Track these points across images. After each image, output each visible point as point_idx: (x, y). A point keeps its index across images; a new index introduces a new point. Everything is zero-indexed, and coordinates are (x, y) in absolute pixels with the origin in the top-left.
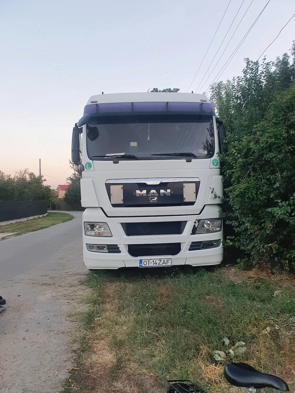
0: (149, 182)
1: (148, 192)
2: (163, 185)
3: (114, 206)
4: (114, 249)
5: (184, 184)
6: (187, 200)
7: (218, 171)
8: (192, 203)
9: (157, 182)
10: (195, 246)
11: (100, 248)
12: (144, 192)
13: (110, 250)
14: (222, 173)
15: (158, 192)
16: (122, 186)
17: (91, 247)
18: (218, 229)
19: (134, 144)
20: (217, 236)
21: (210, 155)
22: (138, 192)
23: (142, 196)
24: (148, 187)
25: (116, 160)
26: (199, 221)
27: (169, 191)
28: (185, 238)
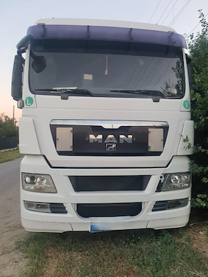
0: (106, 126)
1: (105, 138)
2: (124, 130)
3: (60, 153)
4: (58, 208)
5: (150, 130)
6: (152, 149)
7: (188, 115)
8: (158, 154)
9: (117, 126)
10: (160, 206)
11: (40, 206)
12: (100, 137)
13: (53, 210)
14: (193, 118)
16: (71, 129)
17: (30, 205)
18: (187, 185)
19: (88, 77)
20: (185, 193)
21: (180, 95)
22: (92, 137)
23: (96, 143)
24: (105, 132)
25: (65, 95)
26: (165, 175)
27: (130, 136)
28: (149, 195)
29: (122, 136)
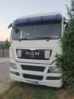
0: (31, 49)
3: (19, 58)
4: (18, 74)
5: (45, 51)
6: (46, 58)
8: (48, 59)
9: (34, 49)
15: (34, 54)
16: (21, 50)
17: (12, 72)
19: (28, 34)
21: (58, 38)
23: (28, 55)
24: (31, 51)
26: (51, 67)
27: (38, 53)
28: (44, 74)
29: (36, 53)
